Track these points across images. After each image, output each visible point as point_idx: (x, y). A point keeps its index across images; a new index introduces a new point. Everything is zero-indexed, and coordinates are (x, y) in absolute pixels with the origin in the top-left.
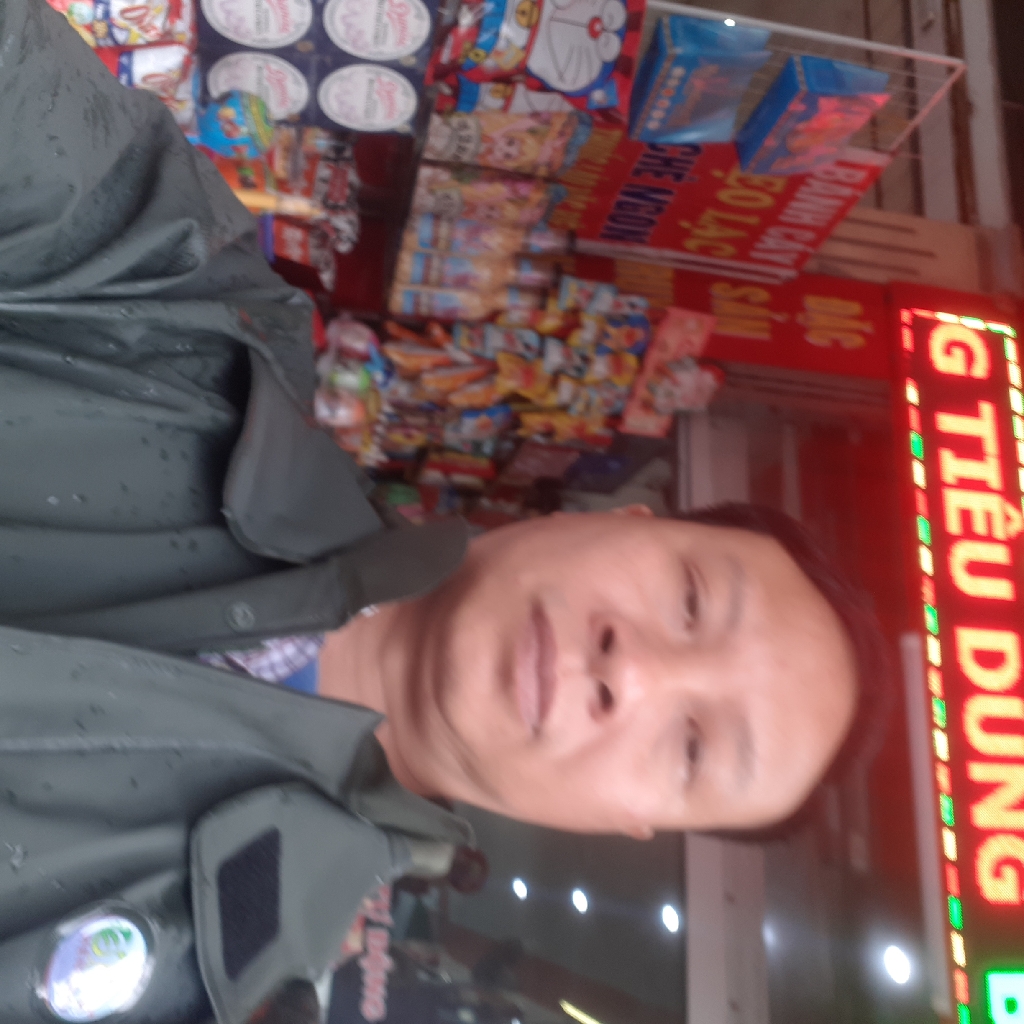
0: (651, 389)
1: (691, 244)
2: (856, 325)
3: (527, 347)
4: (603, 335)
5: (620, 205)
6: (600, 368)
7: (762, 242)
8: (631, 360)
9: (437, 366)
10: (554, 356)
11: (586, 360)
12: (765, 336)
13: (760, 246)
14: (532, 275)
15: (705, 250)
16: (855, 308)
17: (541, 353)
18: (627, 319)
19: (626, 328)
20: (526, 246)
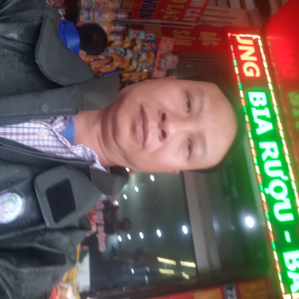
0: (159, 63)
1: (165, 17)
2: (216, 39)
3: (121, 53)
4: (143, 46)
5: (143, 6)
6: (144, 57)
7: (186, 14)
8: (152, 54)
9: (95, 60)
10: (130, 55)
11: (139, 55)
12: (190, 44)
13: (185, 16)
14: (120, 28)
15: (169, 19)
16: (215, 34)
17: (126, 54)
18: (149, 41)
19: (150, 44)
20: (117, 18)
